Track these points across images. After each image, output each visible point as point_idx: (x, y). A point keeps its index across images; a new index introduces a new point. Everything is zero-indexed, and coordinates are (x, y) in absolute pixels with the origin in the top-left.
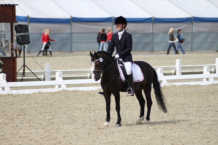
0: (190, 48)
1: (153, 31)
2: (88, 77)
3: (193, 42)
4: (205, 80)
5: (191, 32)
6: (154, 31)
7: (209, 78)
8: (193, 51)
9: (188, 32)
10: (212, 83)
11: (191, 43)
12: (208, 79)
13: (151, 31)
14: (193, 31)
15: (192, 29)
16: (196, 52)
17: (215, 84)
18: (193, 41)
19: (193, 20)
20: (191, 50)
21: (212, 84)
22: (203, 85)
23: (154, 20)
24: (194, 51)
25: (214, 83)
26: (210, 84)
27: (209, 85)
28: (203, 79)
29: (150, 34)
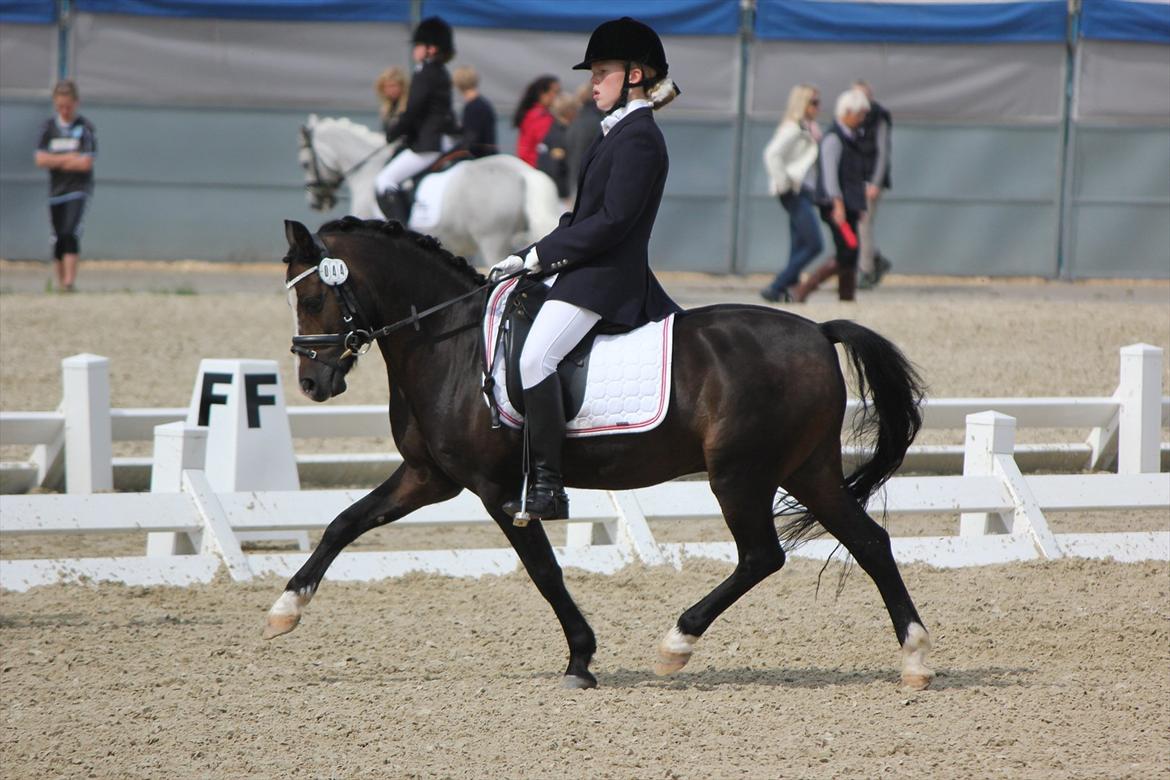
0: (1044, 256)
1: (749, 111)
2: (33, 473)
3: (1075, 205)
4: (973, 525)
5: (1058, 117)
6: (754, 108)
7: (1011, 511)
8: (1070, 280)
9: (1034, 118)
10: (1034, 556)
11: (1054, 212)
12: (998, 522)
13: (732, 107)
14: (1075, 115)
15: (1069, 100)
16: (1096, 284)
17: (1055, 563)
18: (1068, 199)
19: (1074, 27)
20: (1051, 268)
21: (1028, 565)
22: (952, 565)
23: (754, 15)
24: (1083, 279)
25: (1052, 555)
26: (1015, 564)
27: (1003, 569)
28: (963, 516)
29: (722, 125)
